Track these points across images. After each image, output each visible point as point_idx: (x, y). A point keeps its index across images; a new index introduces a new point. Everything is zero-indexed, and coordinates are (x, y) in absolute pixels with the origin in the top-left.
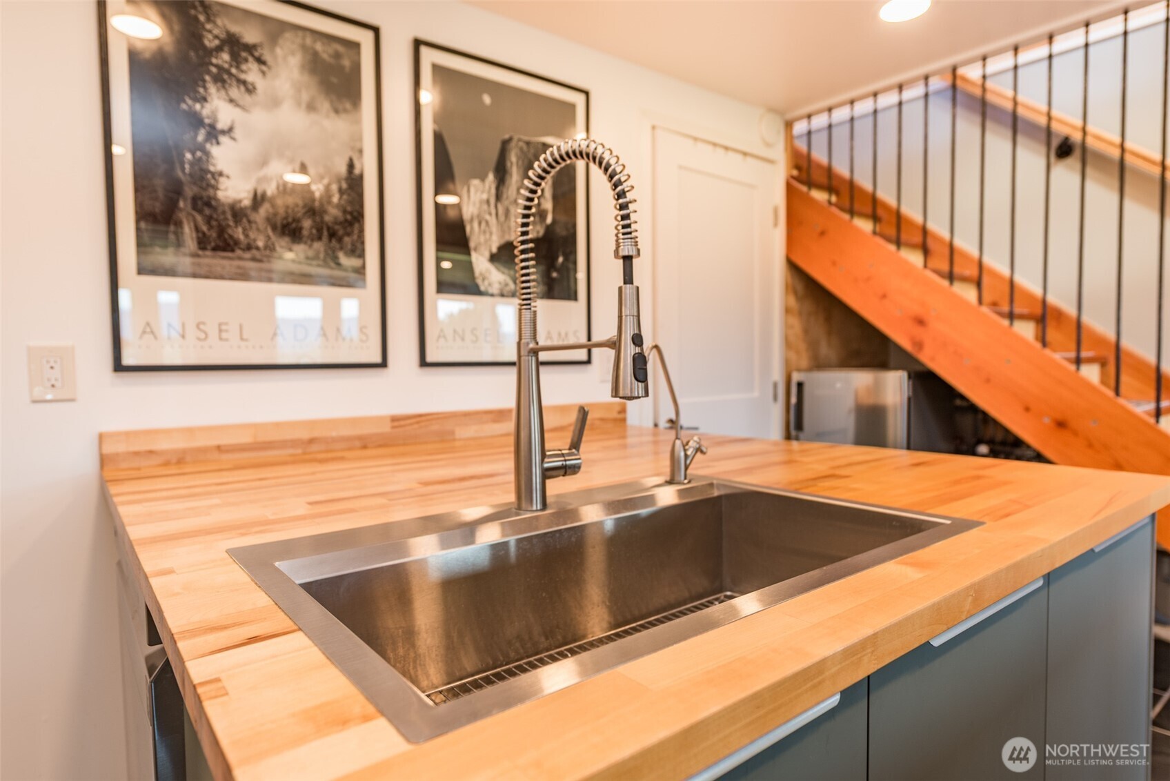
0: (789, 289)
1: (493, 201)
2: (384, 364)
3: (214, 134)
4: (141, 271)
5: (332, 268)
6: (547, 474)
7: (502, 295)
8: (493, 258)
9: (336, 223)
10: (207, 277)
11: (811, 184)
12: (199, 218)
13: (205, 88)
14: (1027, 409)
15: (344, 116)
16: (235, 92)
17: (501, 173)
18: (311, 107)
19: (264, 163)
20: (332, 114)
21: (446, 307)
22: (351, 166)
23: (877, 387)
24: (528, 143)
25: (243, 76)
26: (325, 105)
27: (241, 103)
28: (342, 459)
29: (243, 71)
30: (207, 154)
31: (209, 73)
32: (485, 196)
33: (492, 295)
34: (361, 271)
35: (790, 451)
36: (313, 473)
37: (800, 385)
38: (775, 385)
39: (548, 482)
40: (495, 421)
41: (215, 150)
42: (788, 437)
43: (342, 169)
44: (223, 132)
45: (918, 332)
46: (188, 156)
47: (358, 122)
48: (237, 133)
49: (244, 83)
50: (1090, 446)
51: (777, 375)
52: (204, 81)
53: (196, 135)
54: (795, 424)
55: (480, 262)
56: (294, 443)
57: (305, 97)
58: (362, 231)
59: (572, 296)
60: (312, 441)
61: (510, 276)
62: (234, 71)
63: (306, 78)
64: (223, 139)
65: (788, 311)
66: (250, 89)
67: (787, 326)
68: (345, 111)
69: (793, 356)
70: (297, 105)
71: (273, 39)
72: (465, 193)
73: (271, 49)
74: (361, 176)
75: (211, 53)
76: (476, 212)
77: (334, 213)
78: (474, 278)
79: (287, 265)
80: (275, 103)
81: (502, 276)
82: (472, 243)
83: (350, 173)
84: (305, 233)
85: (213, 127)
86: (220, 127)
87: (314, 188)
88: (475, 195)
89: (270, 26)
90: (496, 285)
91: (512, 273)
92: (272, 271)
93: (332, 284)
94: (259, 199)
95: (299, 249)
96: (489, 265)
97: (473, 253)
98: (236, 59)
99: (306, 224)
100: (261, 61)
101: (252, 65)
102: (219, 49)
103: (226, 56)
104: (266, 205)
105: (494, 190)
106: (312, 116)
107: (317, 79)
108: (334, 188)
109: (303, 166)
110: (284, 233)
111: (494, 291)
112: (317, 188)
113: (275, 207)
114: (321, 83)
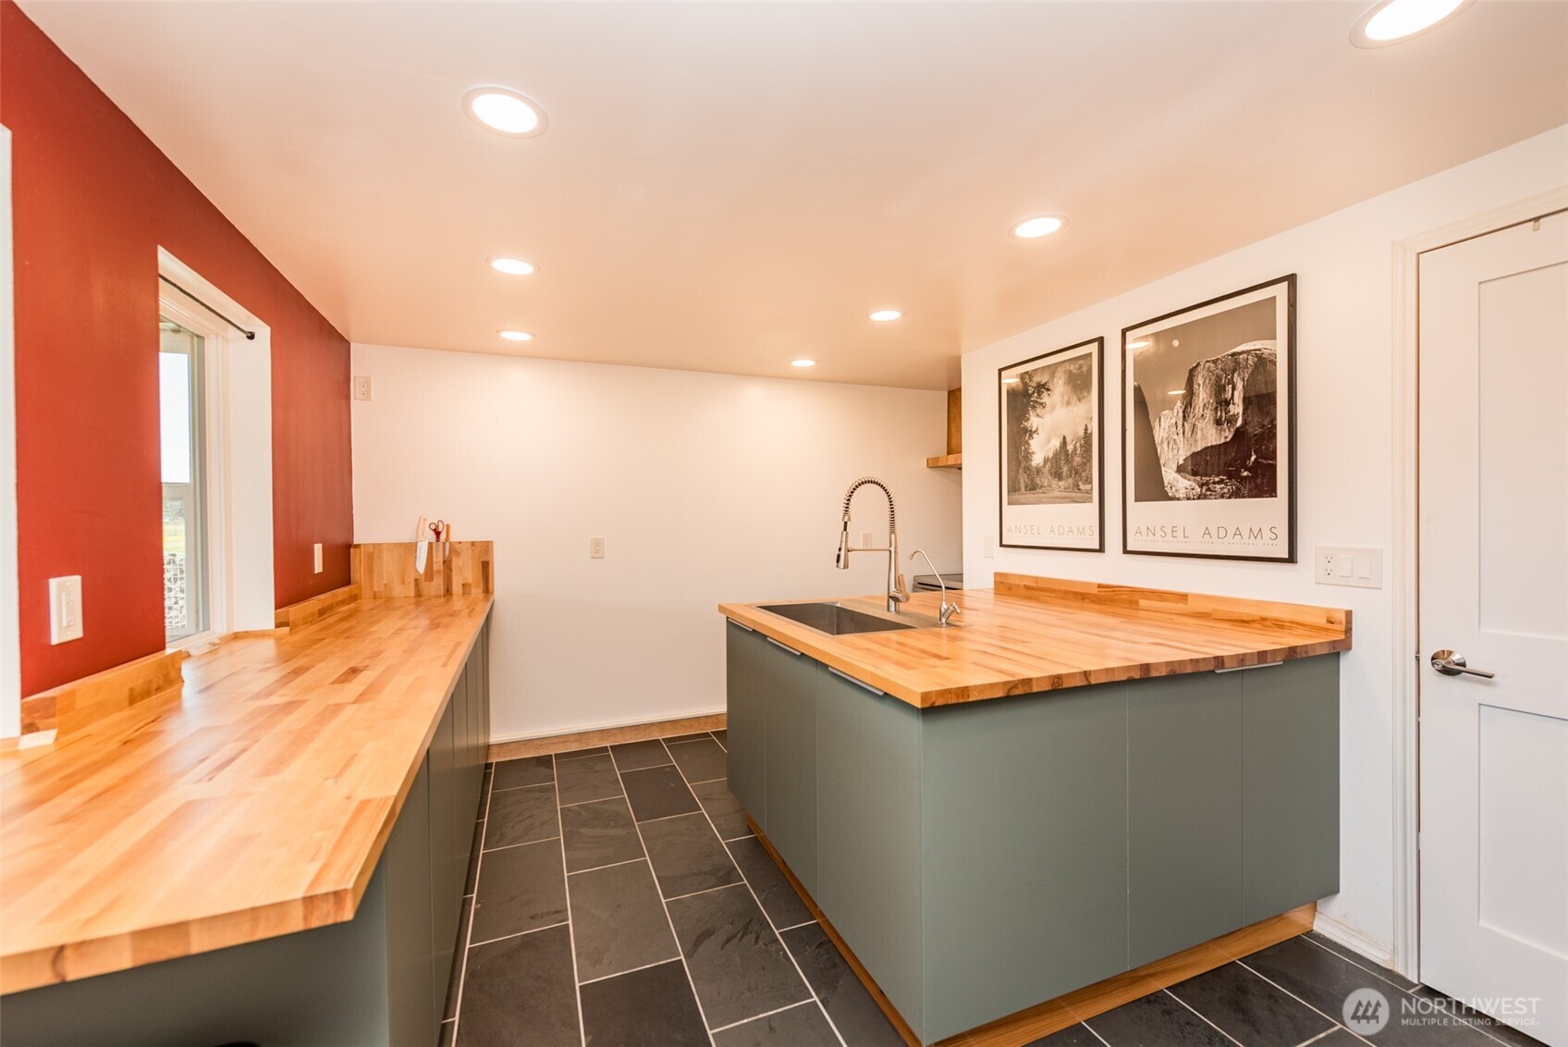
1: (1180, 423)
2: (1101, 550)
3: (1031, 434)
4: (1009, 503)
5: (1077, 493)
7: (1189, 499)
8: (1180, 469)
9: (1079, 464)
13: (1028, 413)
15: (1083, 401)
16: (1039, 410)
17: (1189, 397)
18: (1068, 403)
19: (1049, 442)
20: (1079, 403)
21: (1141, 513)
22: (1086, 429)
24: (1218, 361)
25: (1041, 401)
27: (1041, 415)
29: (1042, 398)
30: (1029, 445)
31: (1030, 406)
32: (1173, 421)
33: (1178, 499)
34: (1090, 492)
41: (1031, 442)
43: (1081, 433)
44: (1035, 432)
46: (1024, 447)
47: (1090, 401)
48: (1039, 431)
49: (1041, 404)
53: (1025, 438)
55: (1169, 474)
57: (1066, 399)
58: (1091, 467)
59: (1272, 492)
61: (1195, 481)
62: (1038, 400)
63: (1066, 387)
64: (1034, 435)
66: (1044, 406)
68: (1084, 397)
70: (1063, 405)
71: (1053, 375)
72: (1157, 424)
73: (1053, 381)
74: (1091, 433)
75: (1030, 396)
76: (1165, 435)
77: (1078, 460)
78: (1164, 487)
79: (1056, 493)
80: (1053, 408)
81: (1189, 483)
82: (1162, 462)
83: (1086, 433)
84: (1064, 474)
85: (1031, 431)
86: (1033, 430)
87: (1068, 448)
88: (1165, 426)
89: (1052, 369)
90: (1184, 491)
91: (1198, 478)
92: (1050, 498)
93: (1077, 502)
94: (1046, 461)
95: (1062, 483)
96: (1176, 475)
97: (1163, 469)
98: (1040, 394)
99: (1065, 469)
100: (1048, 390)
101: (1045, 394)
102: (1034, 392)
103: (1036, 395)
104: (1049, 464)
105: (1181, 414)
106: (1070, 407)
107: (1070, 386)
108: (1078, 445)
109: (1064, 438)
110: (1055, 477)
111: (1181, 496)
112: (1070, 448)
113: (1052, 463)
114: (1073, 388)
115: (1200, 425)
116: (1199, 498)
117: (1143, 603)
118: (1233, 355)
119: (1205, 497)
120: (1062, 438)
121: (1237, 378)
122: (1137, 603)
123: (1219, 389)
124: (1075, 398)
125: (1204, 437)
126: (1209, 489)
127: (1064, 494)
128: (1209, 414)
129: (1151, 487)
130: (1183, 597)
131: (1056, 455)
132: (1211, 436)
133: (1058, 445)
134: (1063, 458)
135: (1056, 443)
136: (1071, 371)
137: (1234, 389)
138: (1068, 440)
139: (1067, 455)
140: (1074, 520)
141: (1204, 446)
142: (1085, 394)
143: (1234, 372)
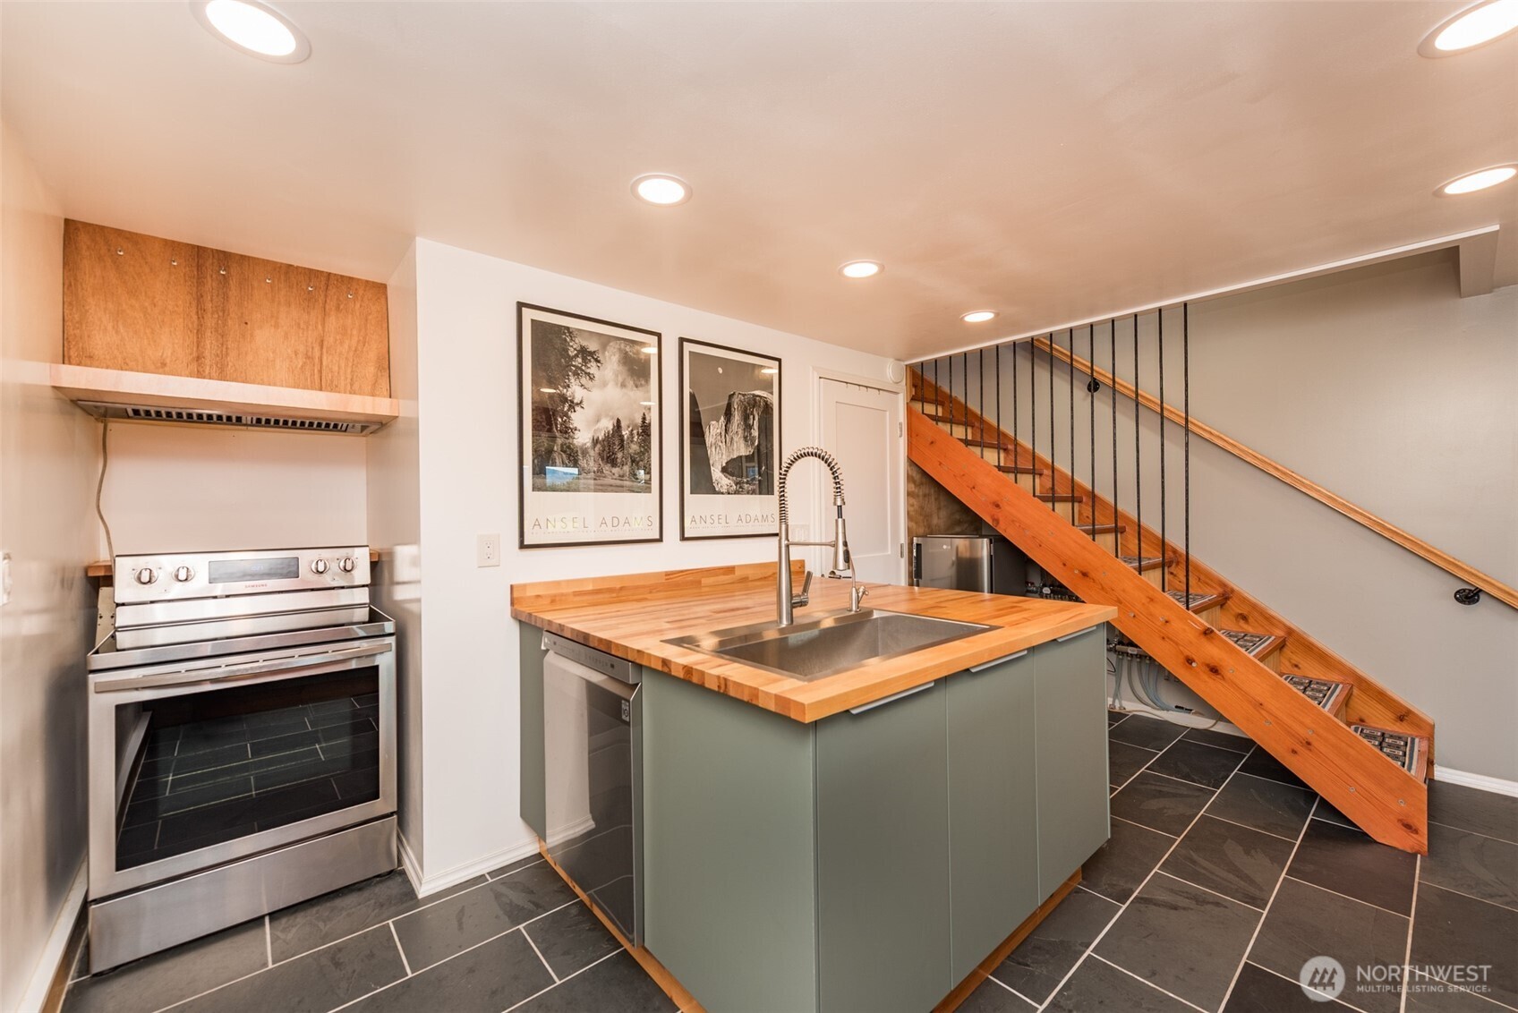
0: (910, 479)
1: (723, 433)
2: (660, 540)
3: (572, 406)
4: (535, 488)
5: (633, 481)
6: (793, 606)
7: (729, 493)
8: (724, 470)
9: (635, 454)
10: (568, 491)
11: (923, 400)
12: (564, 456)
13: (568, 379)
14: (1064, 565)
15: (640, 388)
16: (584, 380)
17: (728, 414)
18: (623, 385)
19: (598, 421)
20: (635, 389)
21: (695, 502)
22: (644, 418)
23: (972, 547)
24: (744, 395)
25: (588, 371)
26: (630, 383)
27: (587, 386)
28: (646, 599)
29: (589, 368)
30: (569, 417)
31: (571, 370)
32: (719, 431)
33: (722, 493)
34: (648, 482)
35: (912, 593)
36: (644, 608)
37: (919, 546)
38: (902, 546)
39: (794, 610)
40: (724, 574)
41: (572, 415)
42: (911, 584)
43: (639, 421)
44: (577, 404)
45: (996, 511)
46: (560, 420)
47: (648, 391)
48: (584, 405)
49: (589, 374)
50: (1103, 588)
51: (903, 538)
52: (568, 375)
53: (564, 407)
54: (916, 574)
55: (716, 473)
56: (610, 590)
57: (620, 379)
58: (649, 458)
59: (770, 492)
60: (621, 589)
61: (733, 480)
62: (583, 368)
63: (621, 368)
64: (577, 408)
65: (909, 494)
66: (592, 378)
67: (909, 505)
68: (641, 385)
69: (913, 525)
70: (617, 384)
71: (604, 347)
72: (707, 429)
73: (604, 353)
74: (650, 424)
75: (572, 358)
76: (713, 442)
77: (634, 448)
78: (712, 483)
79: (609, 481)
80: (604, 384)
81: (729, 481)
82: (711, 462)
83: (644, 422)
84: (619, 461)
85: (572, 402)
86: (575, 401)
87: (624, 433)
88: (713, 431)
89: (606, 340)
90: (726, 487)
91: (734, 478)
92: (602, 485)
93: (633, 491)
94: (595, 442)
95: (616, 470)
96: (721, 474)
97: (712, 468)
98: (585, 361)
99: (620, 455)
100: (597, 361)
101: (593, 364)
102: (576, 356)
103: (580, 360)
104: (599, 446)
105: (724, 427)
106: (624, 390)
107: (626, 368)
108: (635, 432)
109: (618, 421)
110: (607, 462)
111: (725, 491)
112: (625, 433)
113: (603, 446)
114: (629, 370)
115: (735, 439)
116: (735, 493)
117: (705, 581)
118: (754, 395)
119: (736, 492)
120: (615, 422)
121: (755, 413)
122: (700, 582)
123: (746, 418)
124: (632, 383)
125: (738, 449)
126: (740, 487)
127: (619, 482)
128: (740, 431)
129: (703, 483)
130: (730, 570)
131: (607, 437)
132: (742, 449)
133: (611, 427)
134: (617, 443)
135: (607, 425)
136: (626, 353)
137: (754, 419)
138: (623, 424)
139: (622, 440)
140: (633, 512)
141: (738, 455)
142: (643, 382)
143: (754, 407)
